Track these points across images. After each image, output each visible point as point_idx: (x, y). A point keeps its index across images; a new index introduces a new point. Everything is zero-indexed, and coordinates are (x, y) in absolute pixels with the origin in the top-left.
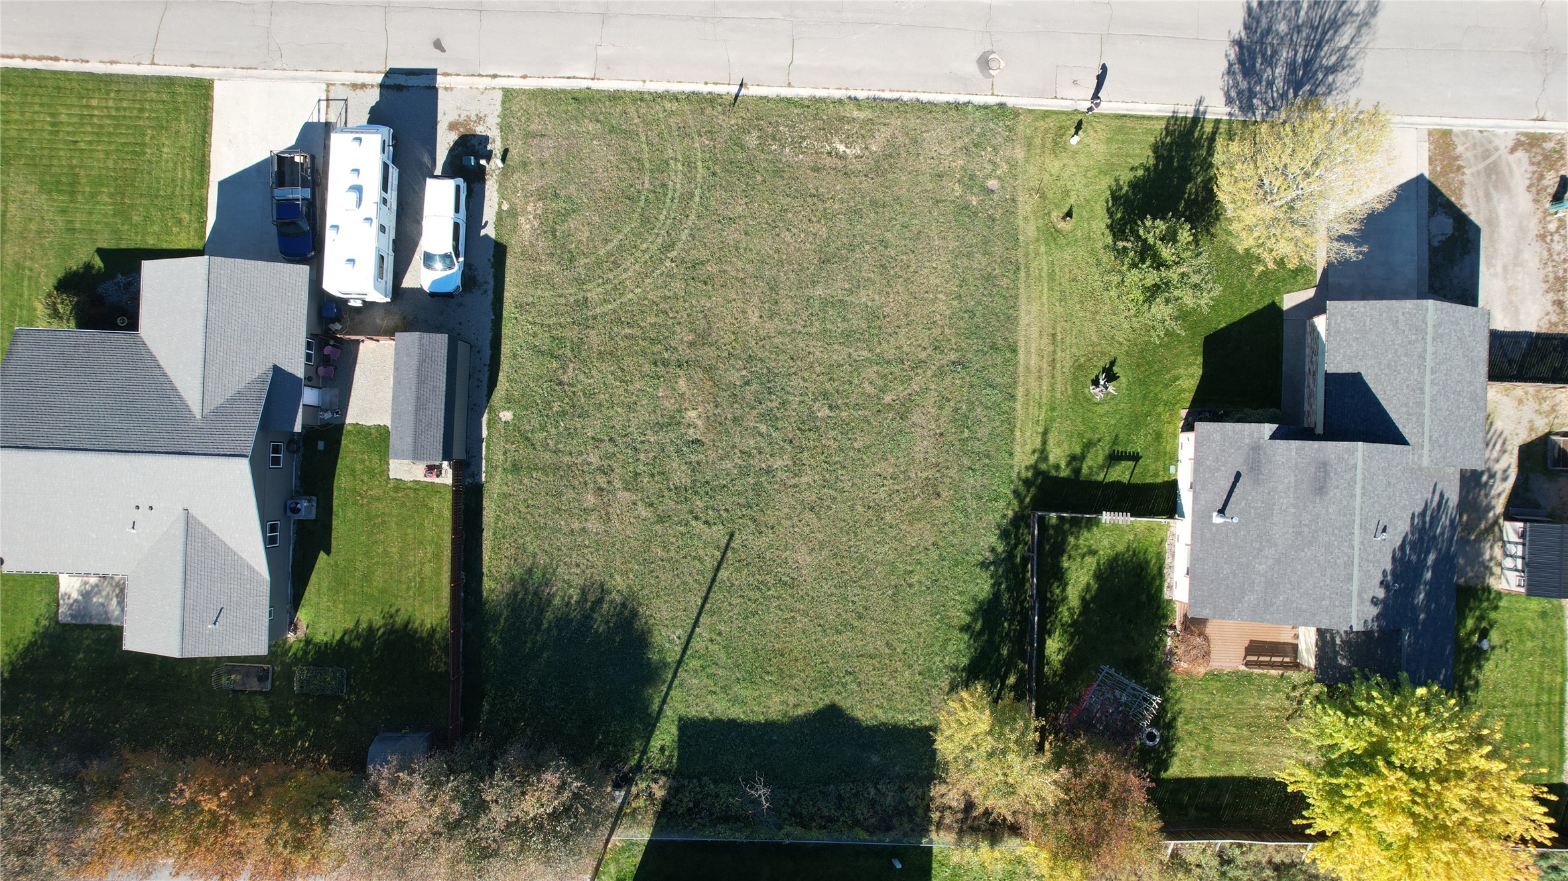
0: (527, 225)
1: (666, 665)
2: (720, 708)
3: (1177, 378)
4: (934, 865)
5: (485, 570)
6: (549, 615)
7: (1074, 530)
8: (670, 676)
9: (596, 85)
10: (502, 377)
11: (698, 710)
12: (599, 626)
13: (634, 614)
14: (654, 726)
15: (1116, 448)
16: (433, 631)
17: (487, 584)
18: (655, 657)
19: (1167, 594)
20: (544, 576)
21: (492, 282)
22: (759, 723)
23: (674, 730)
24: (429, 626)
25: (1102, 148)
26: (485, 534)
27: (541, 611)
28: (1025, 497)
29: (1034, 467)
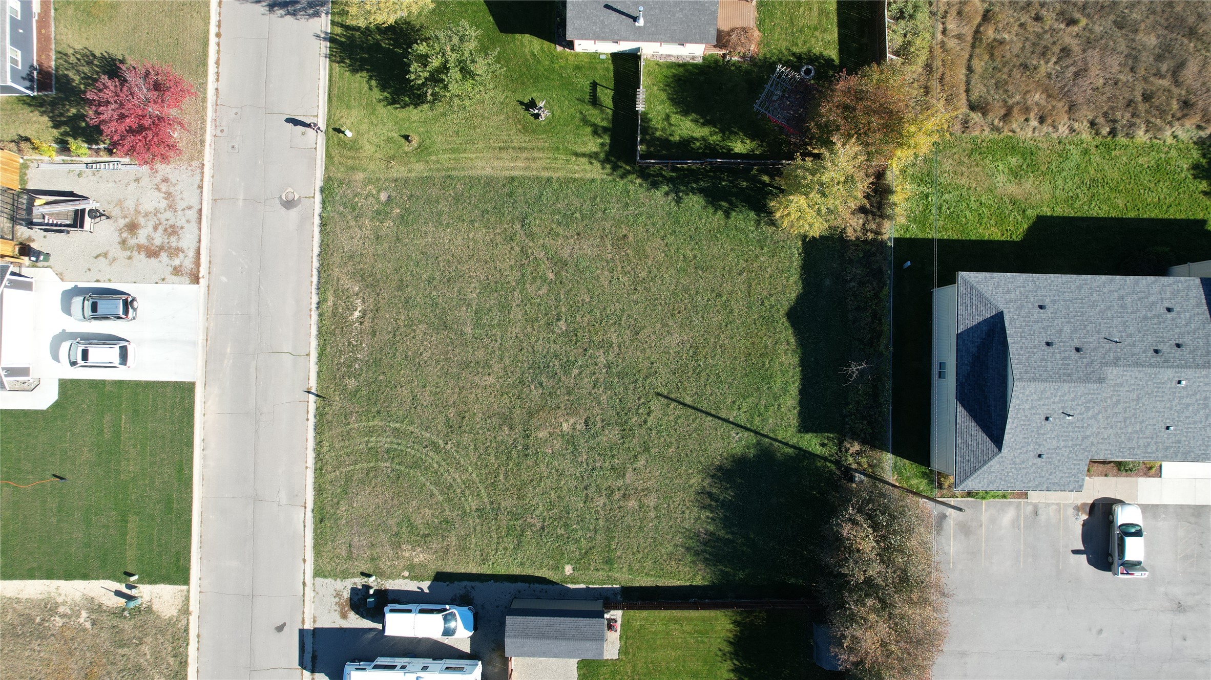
0: (420, 557)
1: (758, 443)
2: (790, 401)
3: (532, 53)
4: (908, 236)
5: (688, 584)
6: (722, 533)
7: (650, 132)
8: (767, 440)
9: (310, 505)
10: (539, 574)
11: (793, 419)
12: (729, 495)
13: (720, 468)
14: (805, 451)
15: (587, 100)
16: (735, 622)
17: (698, 581)
18: (752, 452)
19: (699, 61)
20: (692, 538)
21: (465, 583)
22: (802, 371)
23: (808, 436)
24: (731, 626)
25: (354, 112)
26: (660, 584)
27: (719, 539)
28: (625, 169)
29: (603, 162)
